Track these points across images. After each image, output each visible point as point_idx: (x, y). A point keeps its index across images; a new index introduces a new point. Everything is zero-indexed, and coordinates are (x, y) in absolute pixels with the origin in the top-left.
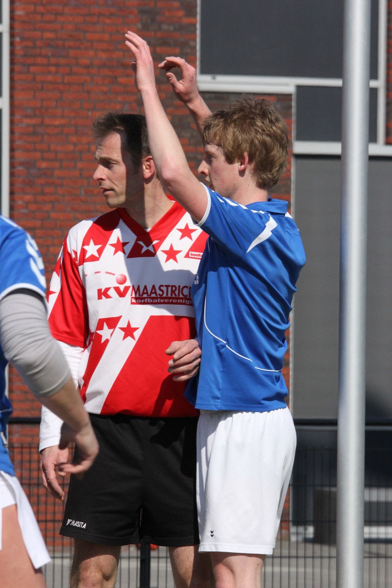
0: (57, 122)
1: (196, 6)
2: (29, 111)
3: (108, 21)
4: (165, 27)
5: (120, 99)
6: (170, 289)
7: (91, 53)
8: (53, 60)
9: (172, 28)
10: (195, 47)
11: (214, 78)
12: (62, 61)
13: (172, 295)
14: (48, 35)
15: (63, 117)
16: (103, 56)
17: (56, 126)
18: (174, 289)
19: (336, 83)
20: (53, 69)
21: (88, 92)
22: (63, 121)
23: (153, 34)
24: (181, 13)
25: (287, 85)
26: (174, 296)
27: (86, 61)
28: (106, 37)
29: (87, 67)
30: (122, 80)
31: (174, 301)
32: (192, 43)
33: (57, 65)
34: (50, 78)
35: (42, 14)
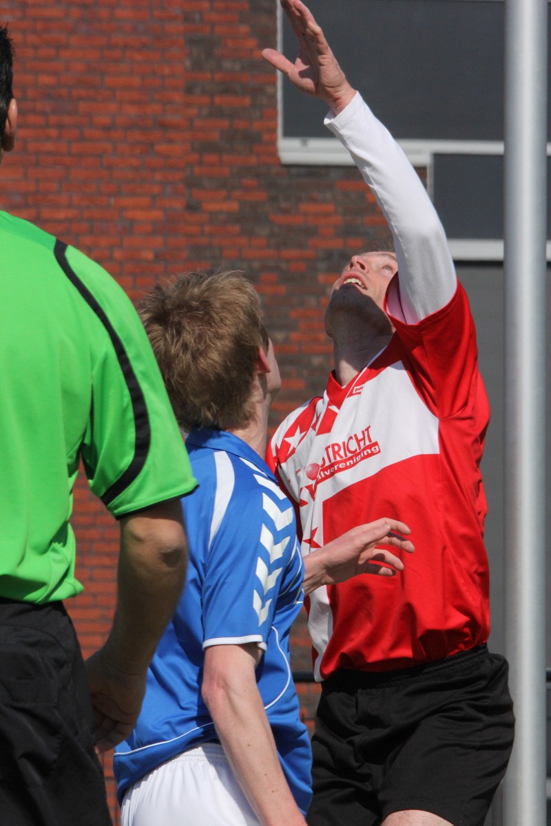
0: (61, 215)
1: (275, 31)
2: (18, 199)
3: (138, 57)
4: (227, 65)
5: (158, 176)
6: (330, 450)
7: (113, 106)
8: (53, 119)
9: (237, 67)
10: (274, 97)
11: (305, 144)
12: (67, 120)
13: (335, 458)
14: (46, 80)
15: (70, 206)
16: (132, 111)
17: (60, 221)
18: (336, 448)
19: (496, 148)
20: (53, 132)
21: (110, 167)
22: (70, 214)
23: (209, 75)
24: (251, 43)
25: (419, 152)
26: (338, 459)
27: (105, 120)
28: (137, 81)
29: (107, 128)
30: (162, 147)
31: (340, 466)
32: (269, 89)
33: (60, 126)
34: (49, 146)
35: (36, 47)
